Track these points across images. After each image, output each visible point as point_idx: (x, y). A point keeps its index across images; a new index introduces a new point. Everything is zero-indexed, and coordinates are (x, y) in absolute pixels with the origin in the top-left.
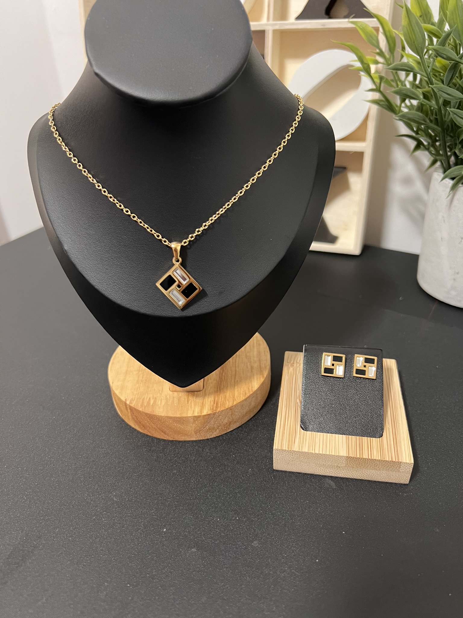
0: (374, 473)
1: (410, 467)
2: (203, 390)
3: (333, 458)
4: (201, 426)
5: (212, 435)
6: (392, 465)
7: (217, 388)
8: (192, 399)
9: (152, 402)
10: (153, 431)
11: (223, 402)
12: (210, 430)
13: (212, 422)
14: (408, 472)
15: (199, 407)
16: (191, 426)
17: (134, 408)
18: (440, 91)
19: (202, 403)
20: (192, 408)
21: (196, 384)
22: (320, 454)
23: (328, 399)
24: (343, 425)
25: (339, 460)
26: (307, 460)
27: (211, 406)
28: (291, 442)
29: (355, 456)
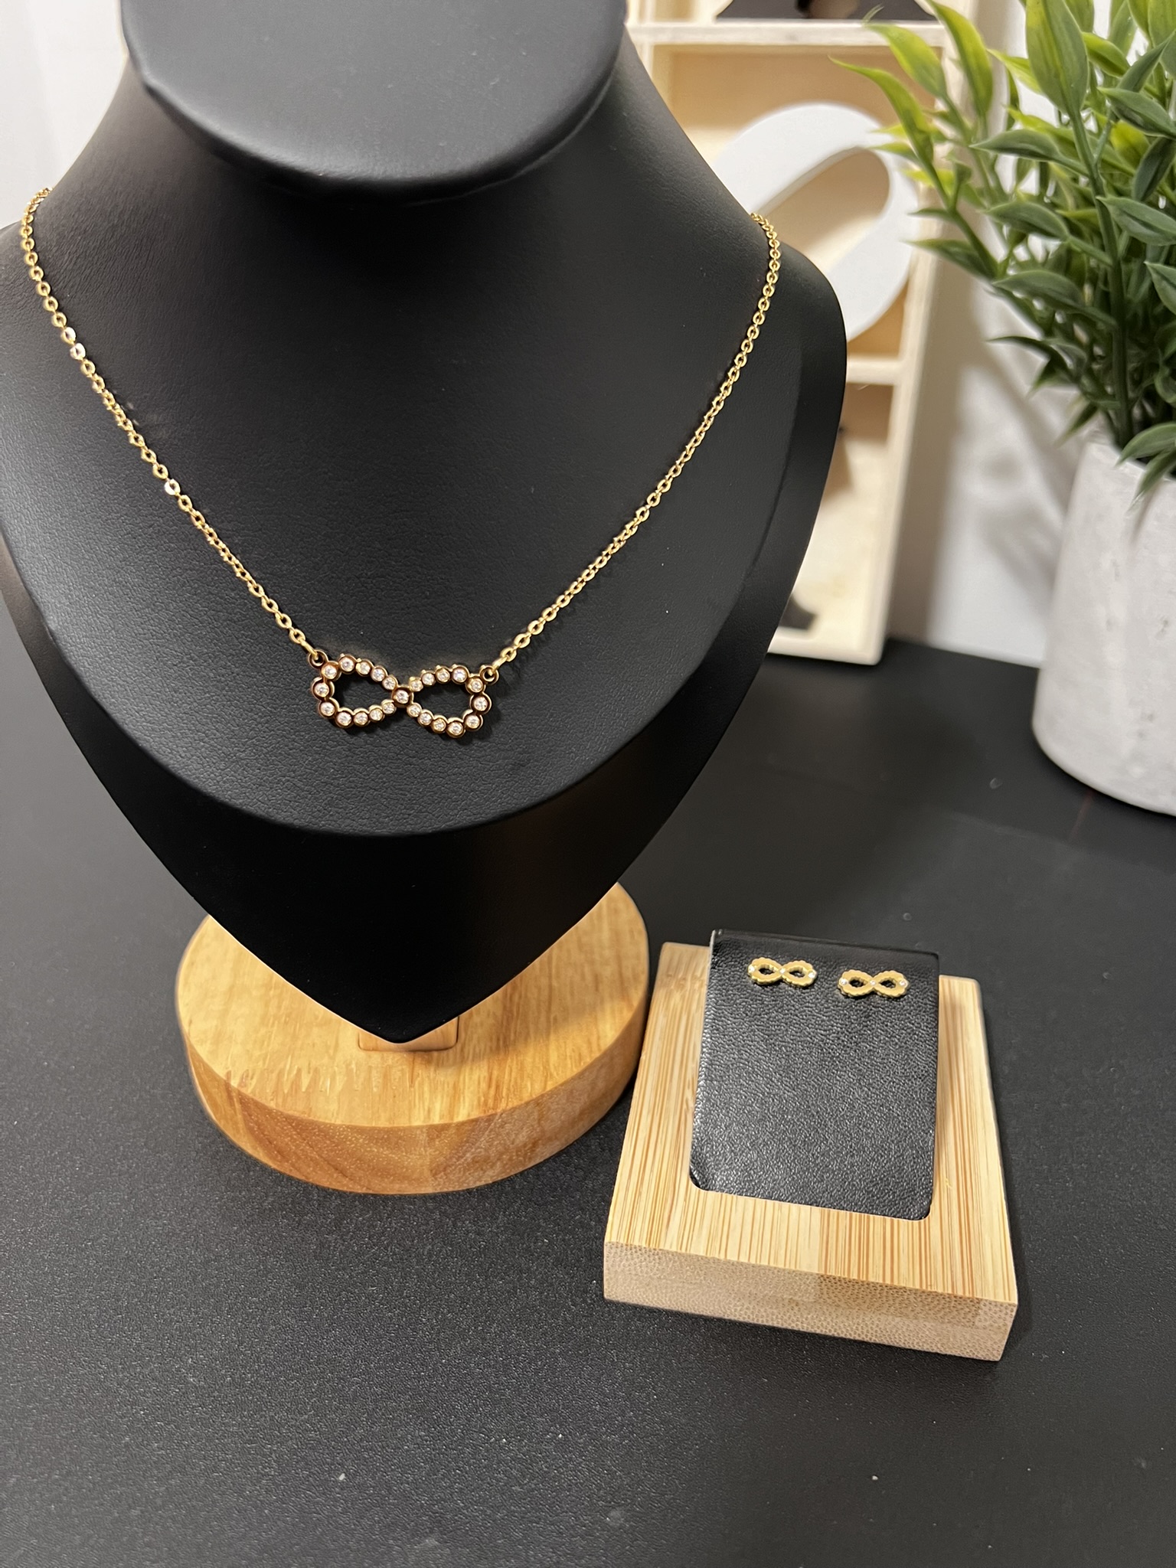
0: (899, 1326)
1: (1007, 1313)
2: (455, 1045)
4: (451, 1153)
5: (481, 1177)
6: (952, 1305)
7: (498, 1040)
8: (425, 1074)
9: (305, 1081)
10: (309, 1167)
11: (516, 1082)
12: (477, 1165)
13: (483, 1142)
14: (999, 1328)
15: (445, 1096)
16: (420, 1154)
17: (253, 1099)
19: (455, 1087)
20: (423, 1103)
21: (436, 1033)
22: (741, 1264)
23: (774, 1095)
24: (815, 1177)
25: (795, 1282)
26: (702, 1278)
27: (481, 1094)
28: (659, 1221)
29: (844, 1274)
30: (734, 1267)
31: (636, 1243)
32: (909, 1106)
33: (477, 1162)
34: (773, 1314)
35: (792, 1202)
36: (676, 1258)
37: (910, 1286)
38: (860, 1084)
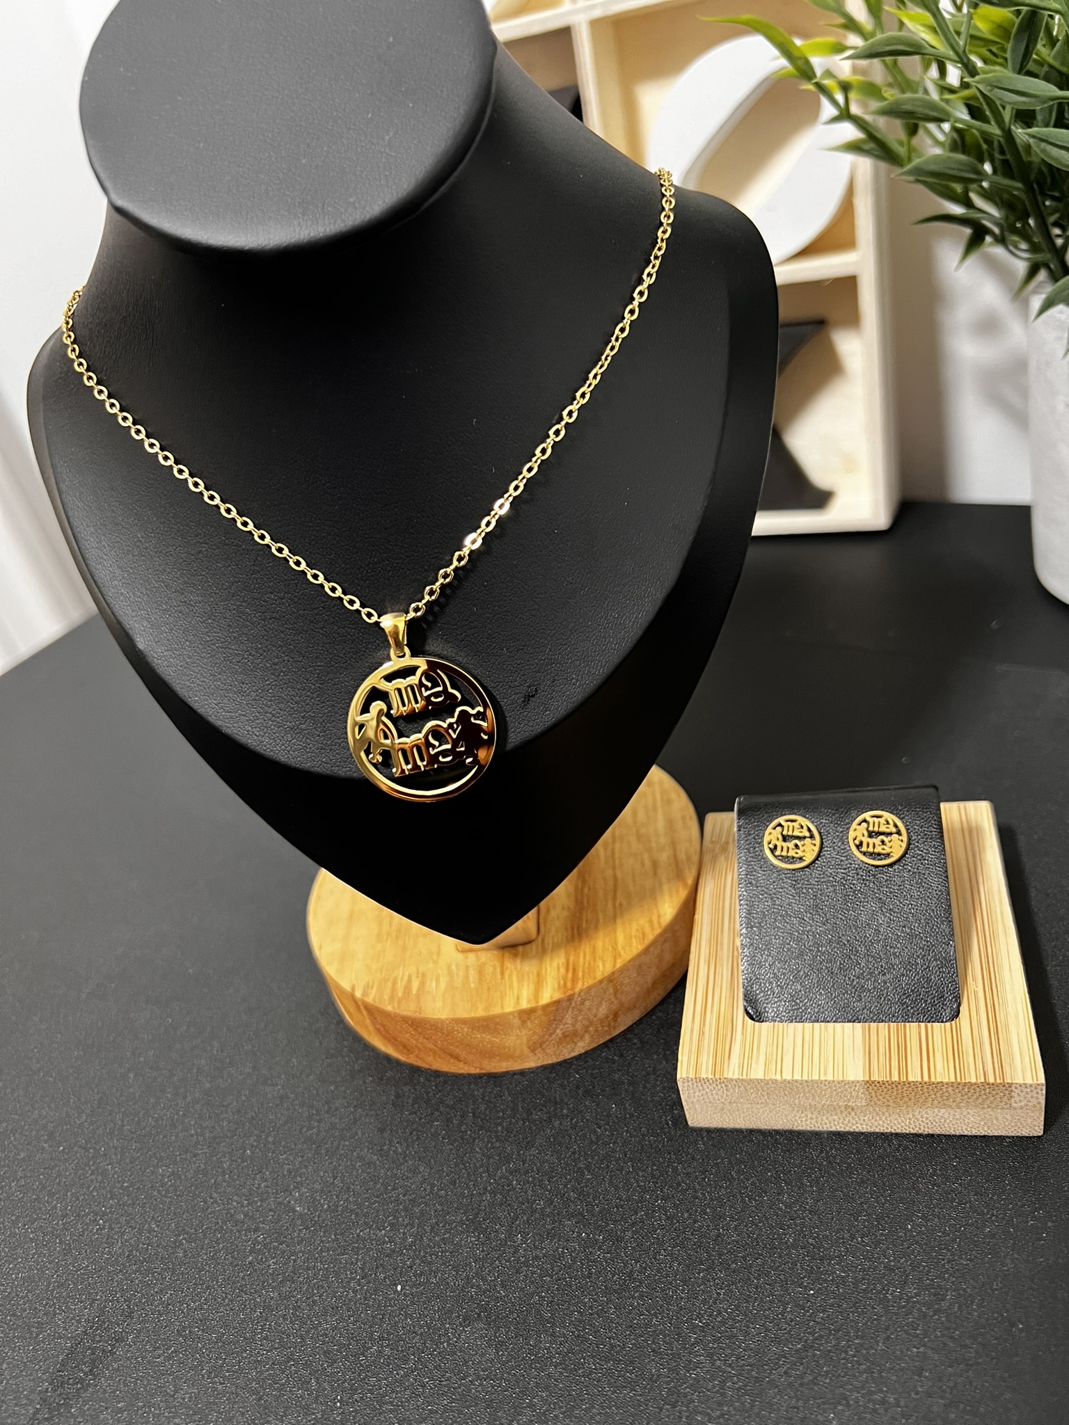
0: (946, 1117)
1: (1037, 1093)
2: (537, 938)
3: (830, 1087)
4: (543, 1031)
5: (573, 1049)
6: (987, 1091)
7: (573, 929)
8: (514, 967)
9: (415, 985)
11: (589, 964)
12: (568, 1039)
13: (568, 1019)
14: (1035, 1106)
15: (530, 983)
16: (517, 1035)
17: (375, 1006)
18: (996, 90)
19: (539, 974)
20: (513, 992)
21: (517, 928)
22: (796, 1081)
23: (808, 932)
24: (853, 997)
25: (846, 1090)
26: (766, 1097)
27: (561, 978)
28: (721, 1056)
29: (886, 1078)
30: (790, 1085)
31: (704, 1076)
32: (929, 923)
33: (568, 1036)
34: (834, 1121)
35: (837, 1022)
36: (740, 1083)
37: (946, 1080)
38: (882, 911)
